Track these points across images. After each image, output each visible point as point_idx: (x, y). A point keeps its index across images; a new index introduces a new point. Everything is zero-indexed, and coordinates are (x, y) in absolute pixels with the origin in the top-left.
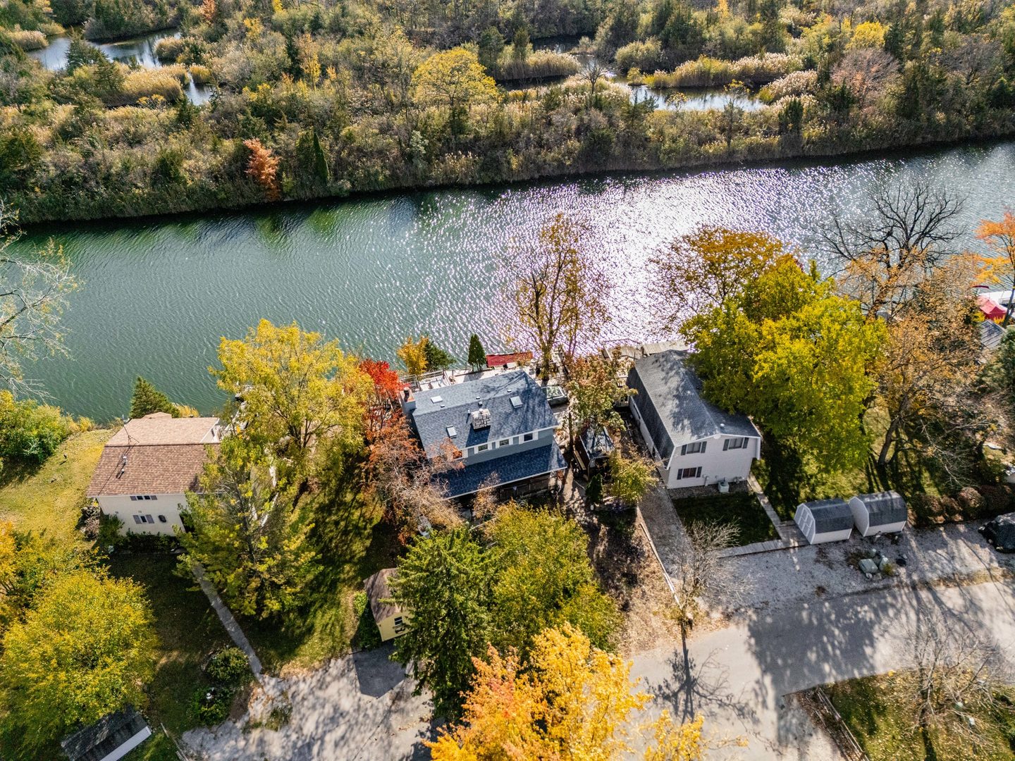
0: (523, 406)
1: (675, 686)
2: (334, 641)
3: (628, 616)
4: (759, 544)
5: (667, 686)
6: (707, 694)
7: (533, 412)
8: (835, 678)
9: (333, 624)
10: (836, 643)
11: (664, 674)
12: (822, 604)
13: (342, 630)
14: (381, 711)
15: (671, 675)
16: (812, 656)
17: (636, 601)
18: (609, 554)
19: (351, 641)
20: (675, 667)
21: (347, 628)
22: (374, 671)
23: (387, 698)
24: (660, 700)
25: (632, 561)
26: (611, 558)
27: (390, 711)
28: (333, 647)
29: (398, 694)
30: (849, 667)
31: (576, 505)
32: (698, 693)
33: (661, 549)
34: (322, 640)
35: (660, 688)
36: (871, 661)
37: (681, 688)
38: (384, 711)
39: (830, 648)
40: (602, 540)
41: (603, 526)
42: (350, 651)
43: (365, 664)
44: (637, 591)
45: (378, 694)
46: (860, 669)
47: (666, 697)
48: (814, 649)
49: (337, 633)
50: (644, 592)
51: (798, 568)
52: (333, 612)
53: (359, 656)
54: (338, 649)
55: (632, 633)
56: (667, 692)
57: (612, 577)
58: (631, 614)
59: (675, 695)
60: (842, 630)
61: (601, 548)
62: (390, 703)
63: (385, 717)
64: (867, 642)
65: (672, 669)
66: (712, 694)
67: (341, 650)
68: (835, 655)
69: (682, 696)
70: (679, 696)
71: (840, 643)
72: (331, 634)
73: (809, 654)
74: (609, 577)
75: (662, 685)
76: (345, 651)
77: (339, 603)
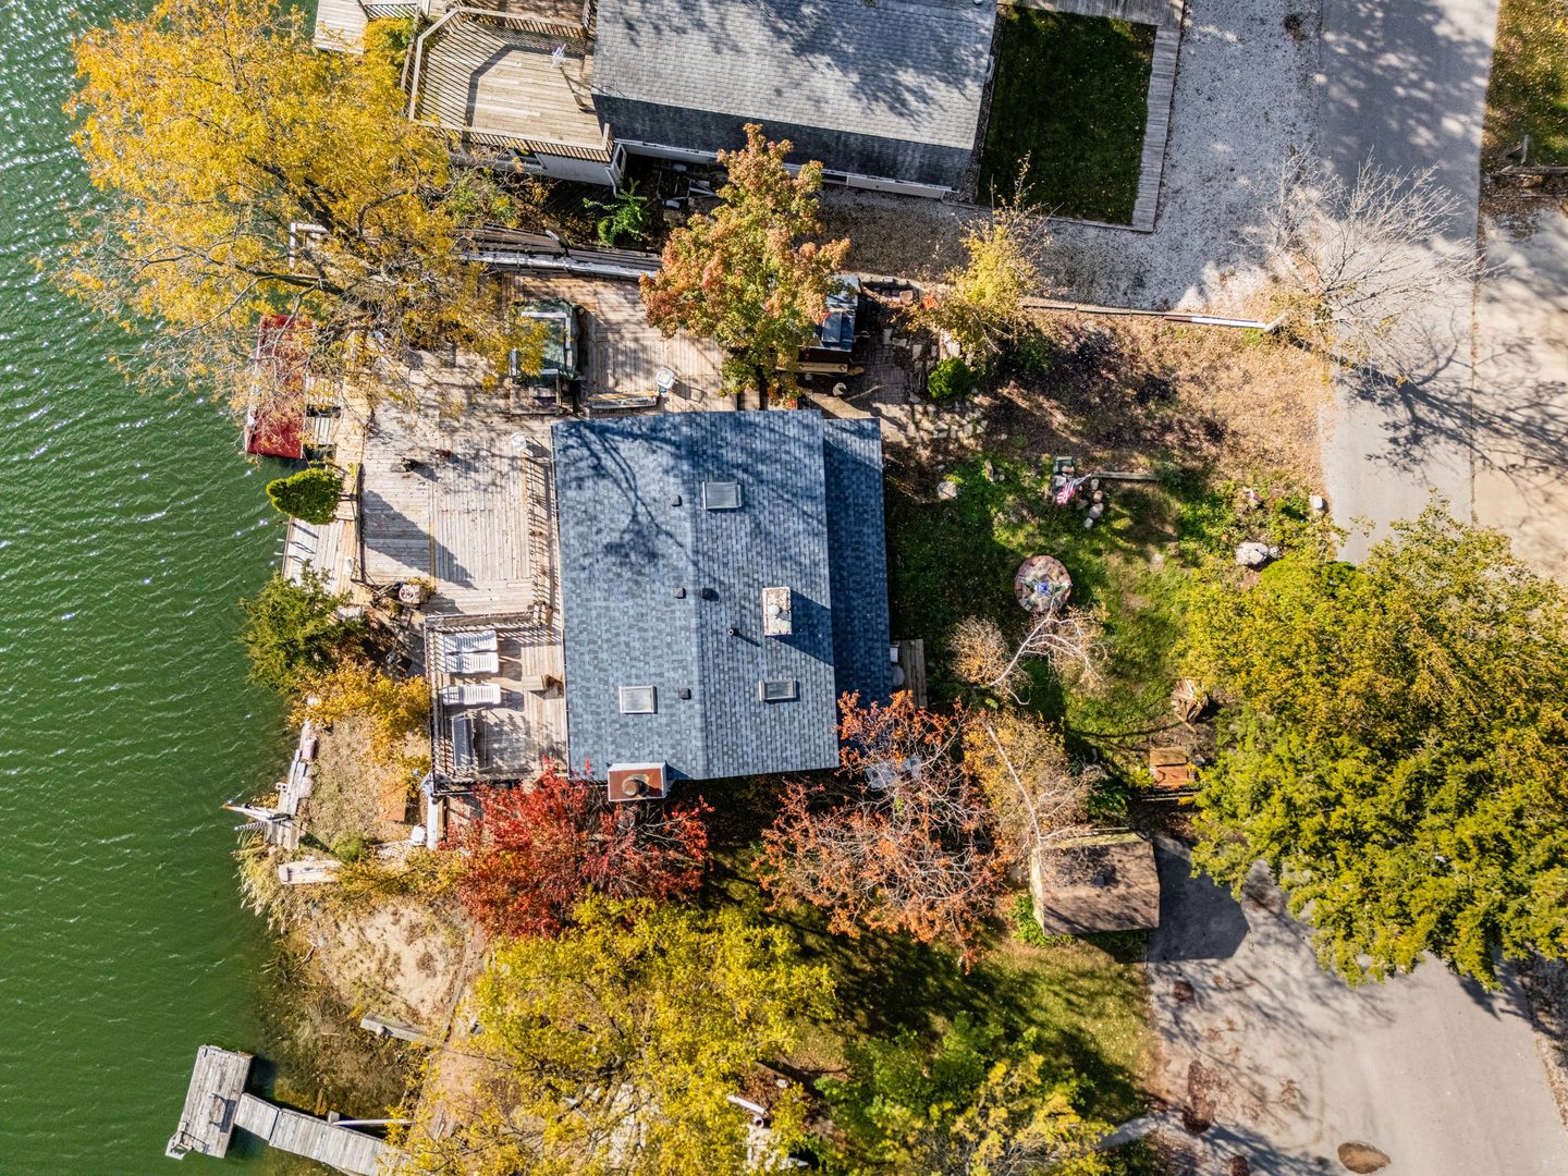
0: (742, 483)
1: (1401, 413)
2: (1110, 993)
3: (1234, 433)
4: (1153, 81)
5: (1396, 427)
6: (1433, 364)
7: (763, 457)
8: (1476, 124)
9: (1070, 991)
10: (1413, 76)
11: (1373, 423)
12: (1324, 44)
13: (1091, 975)
14: (1274, 930)
15: (1378, 411)
16: (1423, 136)
17: (1208, 404)
18: (1078, 407)
19: (1118, 961)
20: (1366, 395)
21: (1088, 965)
22: (1193, 929)
23: (1255, 915)
24: (1417, 452)
25: (1113, 369)
26: (1091, 407)
27: (1280, 916)
28: (1125, 996)
29: (1250, 896)
30: (1466, 86)
31: (926, 424)
32: (1426, 380)
33: (1099, 293)
34: (1099, 1015)
35: (1394, 441)
36: (1468, 39)
37: (1409, 405)
38: (1275, 924)
39: (1416, 93)
40: (1040, 407)
41: (1005, 392)
42: (1140, 966)
43: (1174, 942)
44: (1185, 391)
45: (1242, 928)
46: (1474, 70)
47: (1416, 439)
48: (1412, 122)
49: (1093, 986)
50: (1193, 379)
51: (1230, 37)
52: (1041, 988)
53: (1157, 951)
54: (1130, 987)
55: (1274, 442)
56: (1406, 432)
57: (1133, 424)
58: (1232, 425)
59: (1417, 421)
60: (1391, 47)
61: (1059, 418)
62: (1263, 912)
63: (1287, 925)
64: (1429, 17)
65: (1367, 403)
66: (1436, 357)
67: (1132, 982)
68: (1434, 94)
69: (1422, 410)
70: (1420, 414)
71: (1415, 69)
72: (1092, 996)
73: (1419, 141)
74: (1137, 432)
75: (1391, 434)
76: (1136, 975)
77: (1026, 975)
